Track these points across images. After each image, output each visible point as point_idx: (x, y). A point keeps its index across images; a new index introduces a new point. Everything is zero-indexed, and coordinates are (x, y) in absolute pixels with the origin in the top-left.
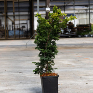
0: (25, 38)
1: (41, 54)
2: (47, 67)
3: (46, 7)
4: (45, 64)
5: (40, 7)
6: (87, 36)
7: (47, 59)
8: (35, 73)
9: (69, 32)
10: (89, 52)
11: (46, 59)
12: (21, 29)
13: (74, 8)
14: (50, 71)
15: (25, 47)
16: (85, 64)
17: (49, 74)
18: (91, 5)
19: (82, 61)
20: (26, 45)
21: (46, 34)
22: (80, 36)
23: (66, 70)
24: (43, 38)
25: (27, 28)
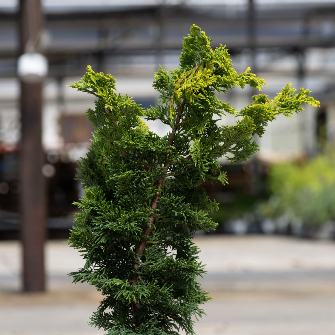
1: (109, 311)
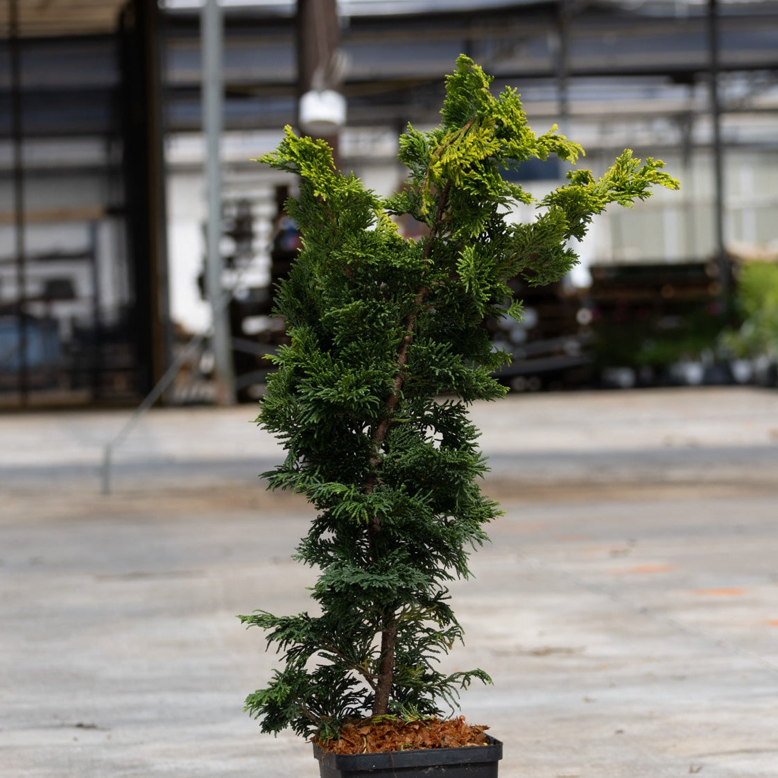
0: (82, 395)
1: (328, 535)
2: (381, 666)
3: (300, 87)
4: (369, 634)
5: (234, 93)
6: (693, 372)
7: (391, 580)
8: (272, 724)
9: (518, 335)
10: (740, 530)
11: (380, 580)
12: (37, 309)
13: (563, 102)
14: (412, 700)
15: (96, 483)
16: (719, 644)
17: (404, 728)
18: (732, 69)
19: (686, 618)
20: (105, 470)
21: (377, 336)
22: (625, 376)
23: (540, 698)
24: (350, 376)
25: (96, 298)
